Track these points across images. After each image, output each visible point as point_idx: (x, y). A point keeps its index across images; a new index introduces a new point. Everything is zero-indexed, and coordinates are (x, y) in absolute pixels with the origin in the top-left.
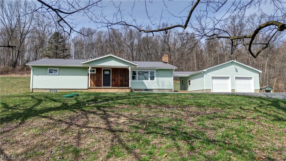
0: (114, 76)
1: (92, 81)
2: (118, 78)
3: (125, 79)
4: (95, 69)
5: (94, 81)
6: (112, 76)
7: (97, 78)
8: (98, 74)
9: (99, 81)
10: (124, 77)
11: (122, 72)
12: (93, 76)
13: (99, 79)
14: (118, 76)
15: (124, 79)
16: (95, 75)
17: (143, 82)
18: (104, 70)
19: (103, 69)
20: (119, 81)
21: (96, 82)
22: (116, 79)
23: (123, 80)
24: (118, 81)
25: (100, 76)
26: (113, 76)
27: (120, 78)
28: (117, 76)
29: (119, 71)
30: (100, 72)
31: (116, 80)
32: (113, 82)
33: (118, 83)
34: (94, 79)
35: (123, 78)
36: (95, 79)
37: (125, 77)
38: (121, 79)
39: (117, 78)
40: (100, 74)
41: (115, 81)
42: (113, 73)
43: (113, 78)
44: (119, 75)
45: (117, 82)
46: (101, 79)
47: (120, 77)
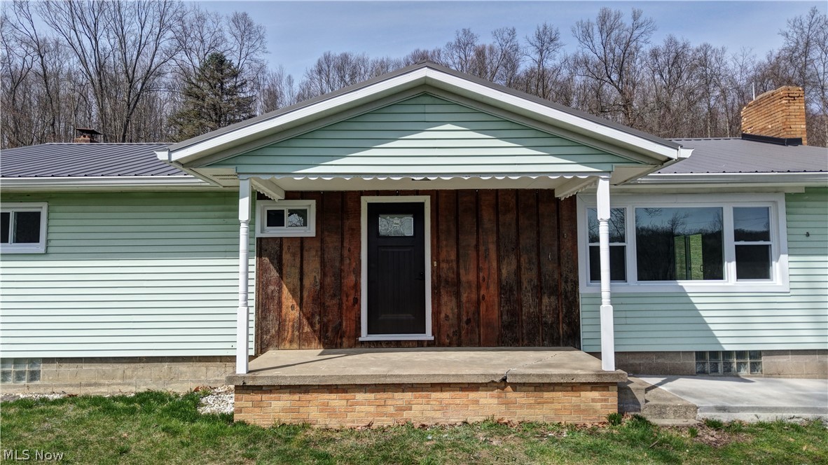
0: (453, 257)
1: (292, 292)
2: (479, 269)
3: (534, 273)
4: (310, 206)
5: (305, 294)
6: (435, 256)
7: (324, 274)
8: (332, 241)
9: (339, 290)
10: (524, 259)
11: (509, 218)
12: (294, 255)
13: (339, 276)
14: (482, 248)
15: (529, 277)
16: (306, 245)
17: (683, 294)
18: (376, 211)
19: (365, 201)
20: (492, 292)
21: (318, 299)
22: (469, 276)
23: (519, 282)
24: (482, 292)
25: (346, 253)
26: (443, 255)
27: (499, 270)
28: (473, 253)
29: (487, 216)
30: (347, 223)
31: (469, 282)
32: (445, 298)
33: (483, 308)
34: (301, 280)
35: (519, 267)
36: (307, 282)
37: (534, 255)
38: (504, 271)
39: (473, 266)
40: (347, 236)
41: (458, 295)
42: (443, 227)
43: (444, 265)
44: (492, 248)
45: (474, 296)
46: (353, 278)
47: (499, 262)
